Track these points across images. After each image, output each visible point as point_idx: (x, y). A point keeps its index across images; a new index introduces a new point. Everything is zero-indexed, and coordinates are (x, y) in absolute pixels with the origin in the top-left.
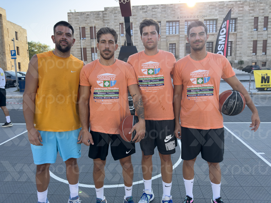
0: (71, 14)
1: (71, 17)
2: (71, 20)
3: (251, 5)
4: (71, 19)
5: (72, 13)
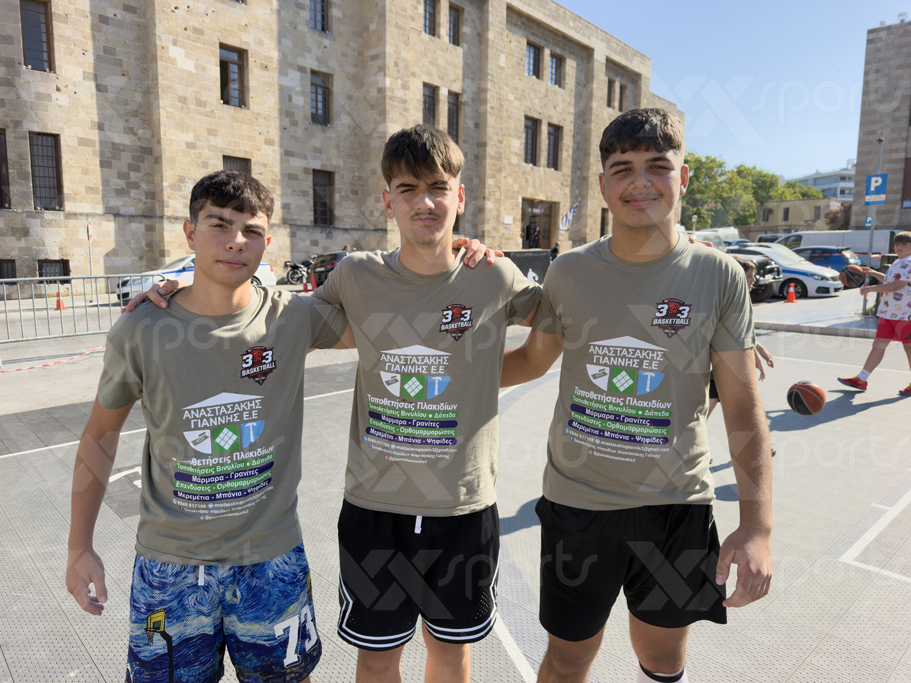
0: (883, 34)
1: (879, 45)
2: (879, 55)
4: (879, 50)
5: (889, 28)
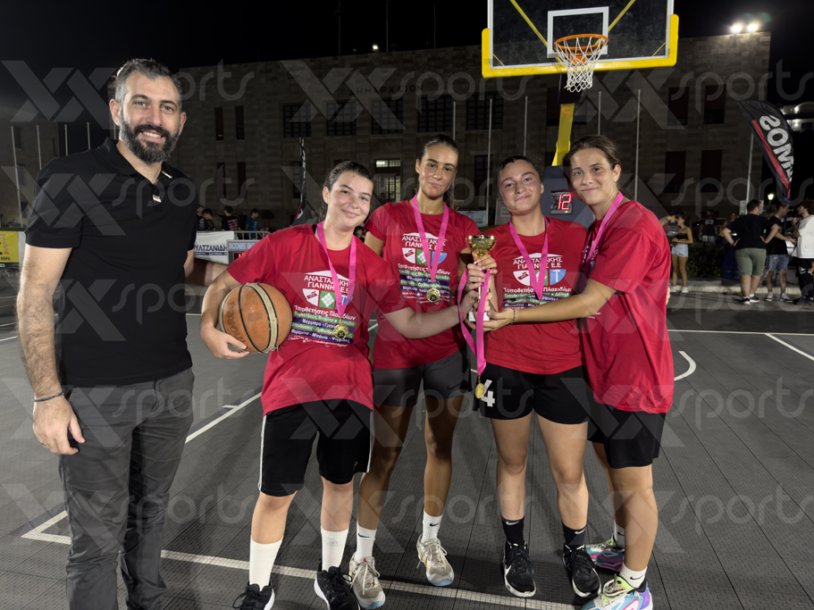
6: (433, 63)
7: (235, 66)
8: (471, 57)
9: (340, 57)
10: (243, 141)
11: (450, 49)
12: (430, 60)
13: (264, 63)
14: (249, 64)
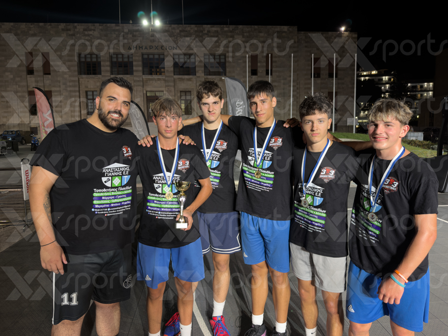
3: (245, 34)
6: (182, 34)
7: (41, 24)
8: (206, 32)
9: (121, 25)
10: (50, 76)
11: (193, 26)
12: (181, 31)
13: (65, 24)
14: (52, 24)
